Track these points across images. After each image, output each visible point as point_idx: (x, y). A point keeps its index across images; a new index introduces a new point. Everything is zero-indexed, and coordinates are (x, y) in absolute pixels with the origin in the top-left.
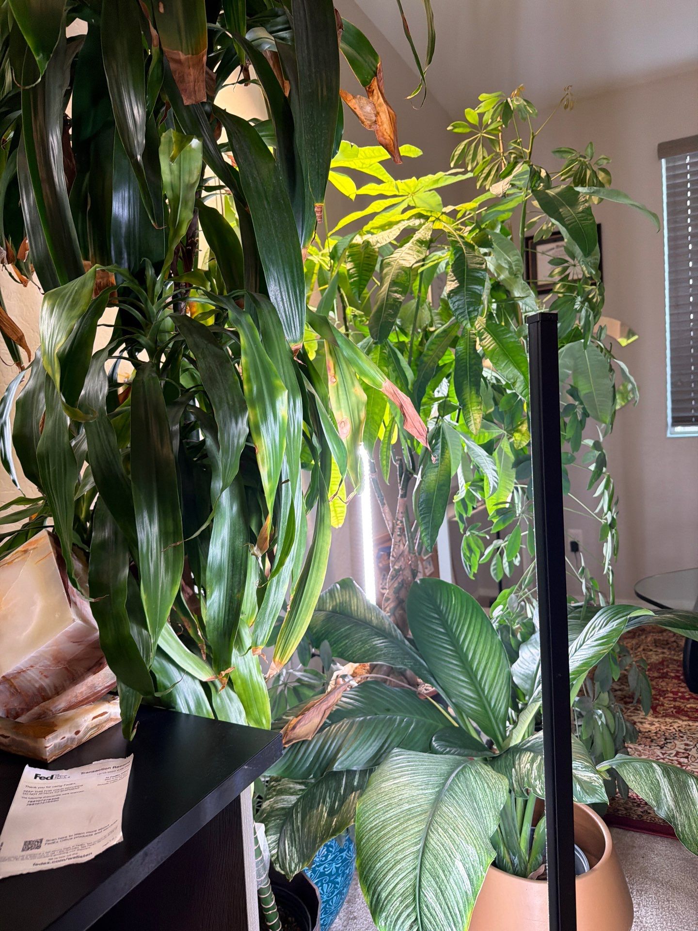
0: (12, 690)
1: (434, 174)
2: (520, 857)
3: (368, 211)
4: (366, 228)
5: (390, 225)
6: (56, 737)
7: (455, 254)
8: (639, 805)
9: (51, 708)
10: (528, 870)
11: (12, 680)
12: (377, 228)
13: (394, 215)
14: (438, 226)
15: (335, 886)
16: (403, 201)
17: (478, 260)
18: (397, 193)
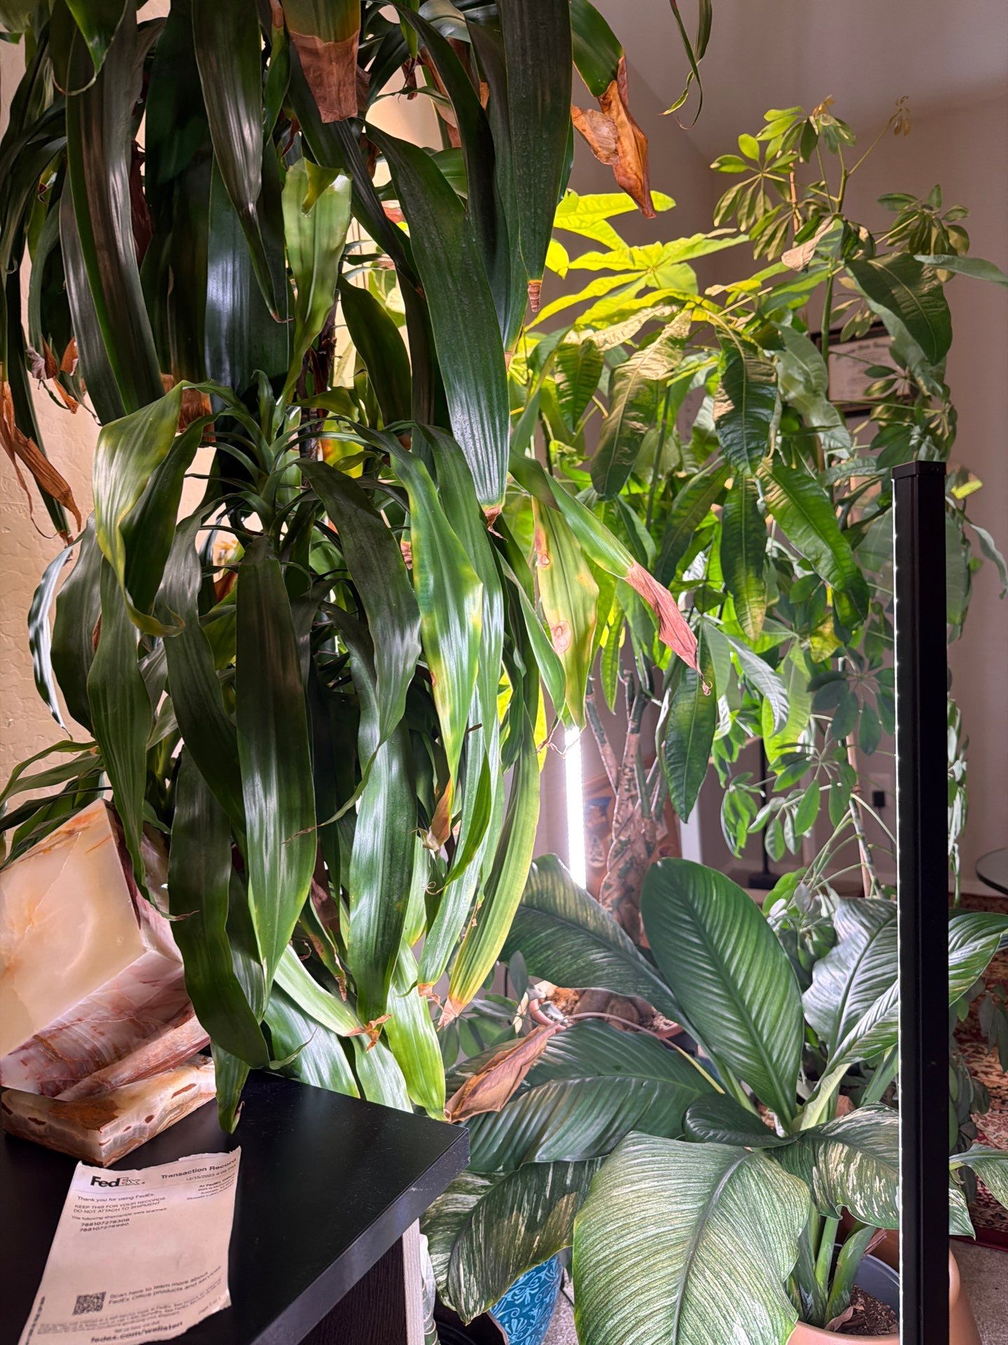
0: (50, 1055)
1: (689, 236)
2: (816, 1294)
3: (586, 294)
4: (581, 320)
5: (623, 315)
6: (116, 1128)
7: (728, 360)
8: (987, 1205)
9: (109, 1079)
10: (827, 1314)
11: (49, 1041)
12: (601, 320)
13: (626, 300)
14: (699, 316)
15: (529, 1322)
16: (639, 278)
17: (764, 368)
18: (632, 267)
